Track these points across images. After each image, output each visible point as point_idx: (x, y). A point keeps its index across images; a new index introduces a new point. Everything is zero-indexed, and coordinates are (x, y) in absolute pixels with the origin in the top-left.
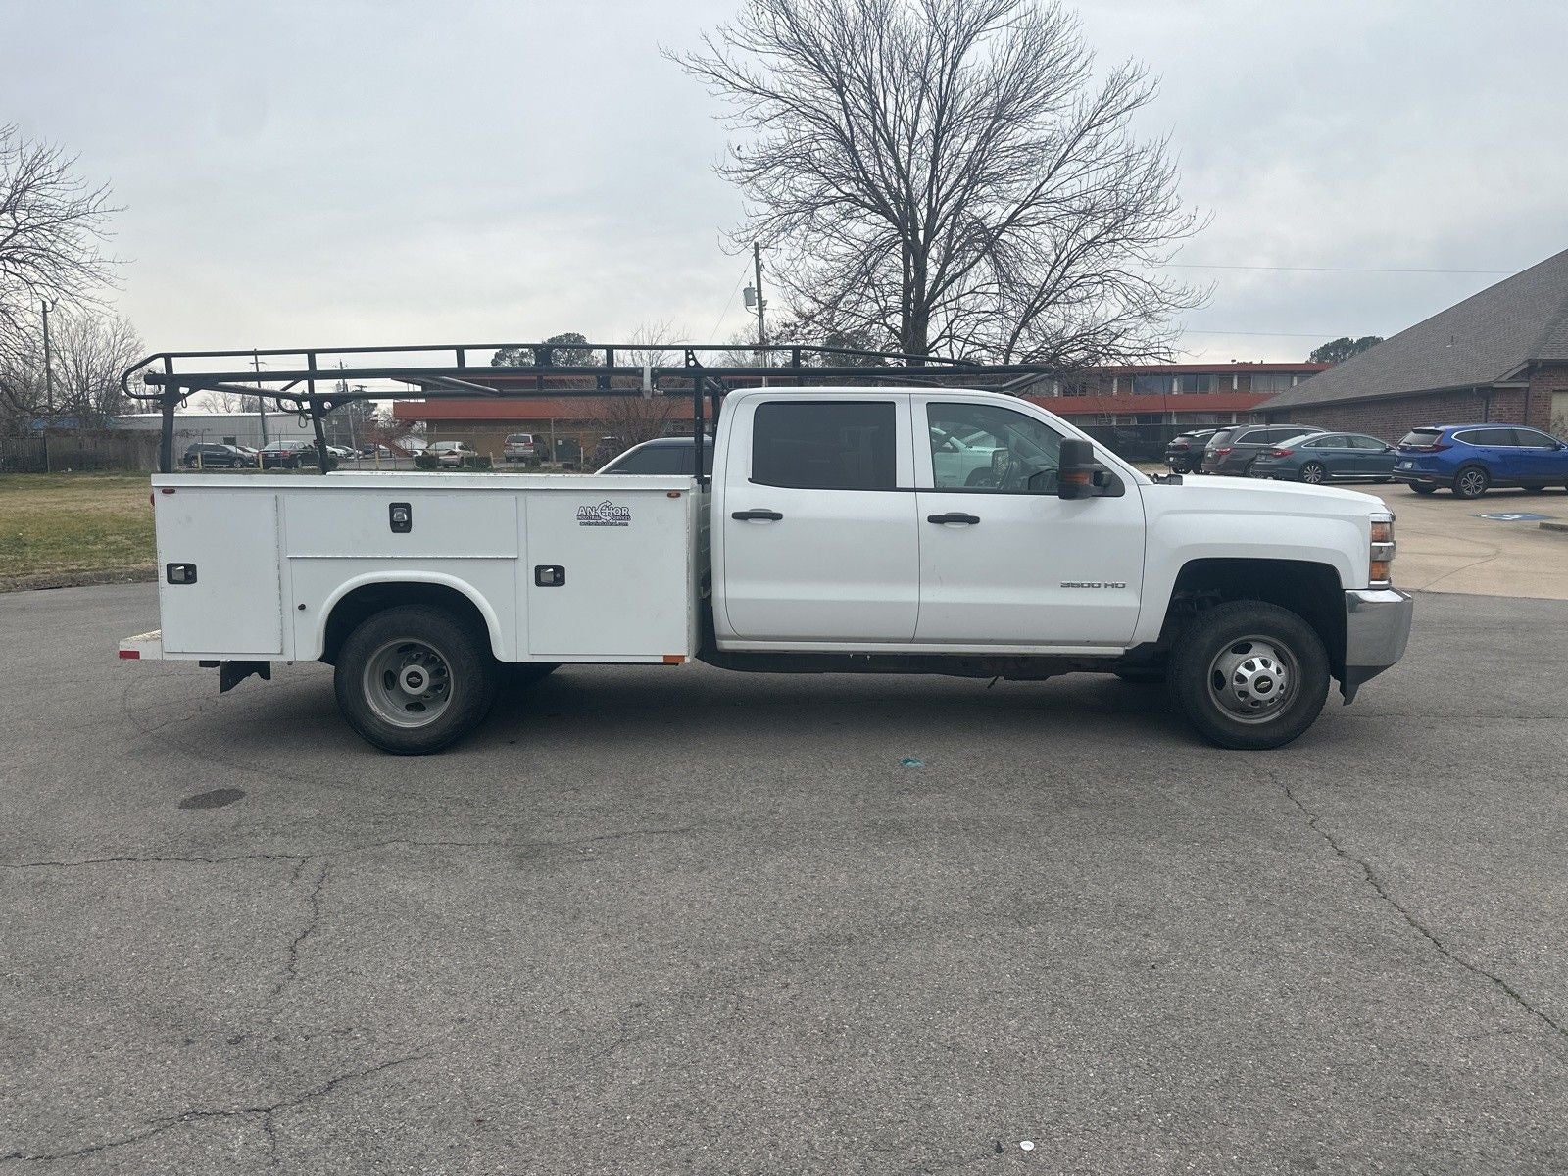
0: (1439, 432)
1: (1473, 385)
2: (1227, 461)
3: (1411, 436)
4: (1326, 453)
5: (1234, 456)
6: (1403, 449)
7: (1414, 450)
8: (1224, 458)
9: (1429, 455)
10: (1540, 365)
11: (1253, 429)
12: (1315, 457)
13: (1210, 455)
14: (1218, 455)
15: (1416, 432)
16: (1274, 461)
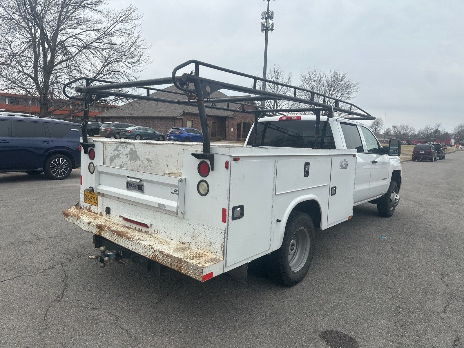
0: (180, 129)
1: (172, 117)
2: (110, 132)
3: (171, 129)
4: (141, 132)
5: (112, 131)
6: (171, 133)
7: (174, 133)
8: (108, 132)
9: (178, 135)
10: (186, 113)
11: (116, 123)
12: (138, 133)
13: (103, 130)
14: (106, 131)
15: (172, 128)
16: (128, 134)
